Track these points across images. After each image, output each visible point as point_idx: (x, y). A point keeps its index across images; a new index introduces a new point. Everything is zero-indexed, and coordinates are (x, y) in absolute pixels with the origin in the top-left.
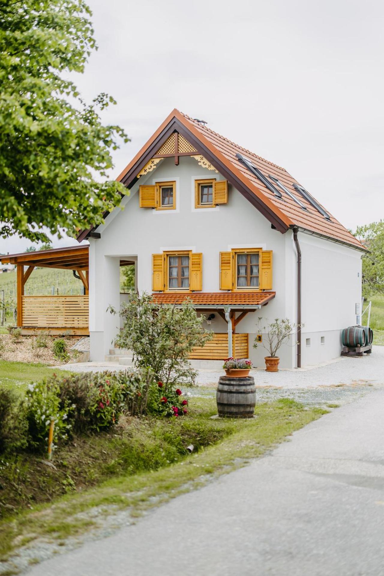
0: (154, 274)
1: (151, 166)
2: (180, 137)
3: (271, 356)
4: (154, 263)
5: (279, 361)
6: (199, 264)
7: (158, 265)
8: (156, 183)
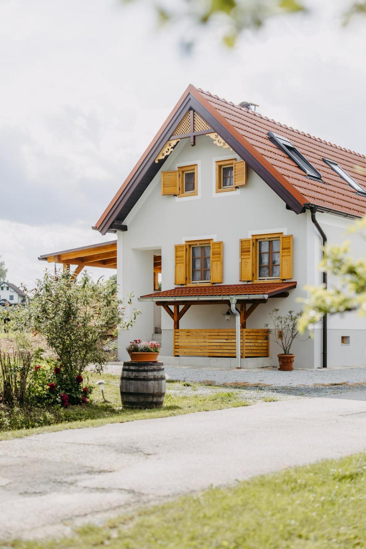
0: (176, 267)
1: (168, 149)
2: (196, 115)
3: (284, 353)
4: (176, 255)
5: (294, 359)
6: (220, 254)
7: (181, 257)
8: (179, 168)
